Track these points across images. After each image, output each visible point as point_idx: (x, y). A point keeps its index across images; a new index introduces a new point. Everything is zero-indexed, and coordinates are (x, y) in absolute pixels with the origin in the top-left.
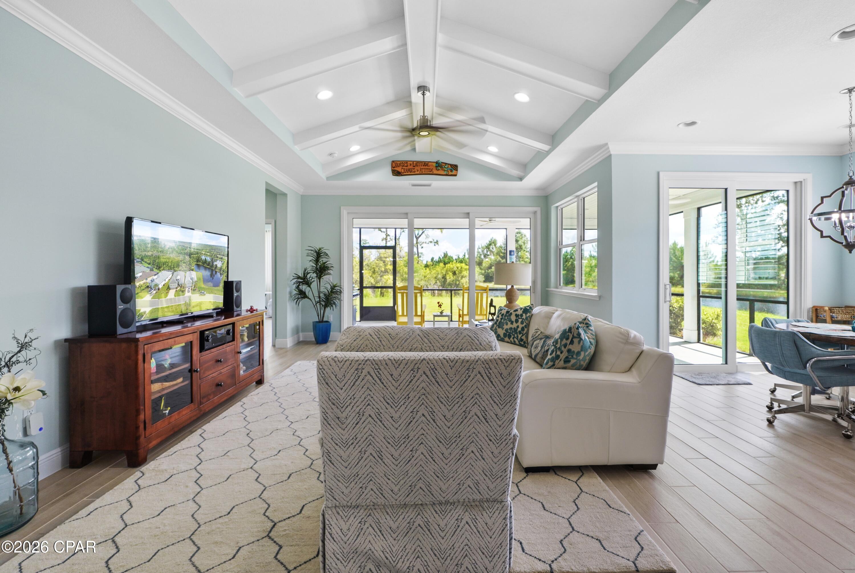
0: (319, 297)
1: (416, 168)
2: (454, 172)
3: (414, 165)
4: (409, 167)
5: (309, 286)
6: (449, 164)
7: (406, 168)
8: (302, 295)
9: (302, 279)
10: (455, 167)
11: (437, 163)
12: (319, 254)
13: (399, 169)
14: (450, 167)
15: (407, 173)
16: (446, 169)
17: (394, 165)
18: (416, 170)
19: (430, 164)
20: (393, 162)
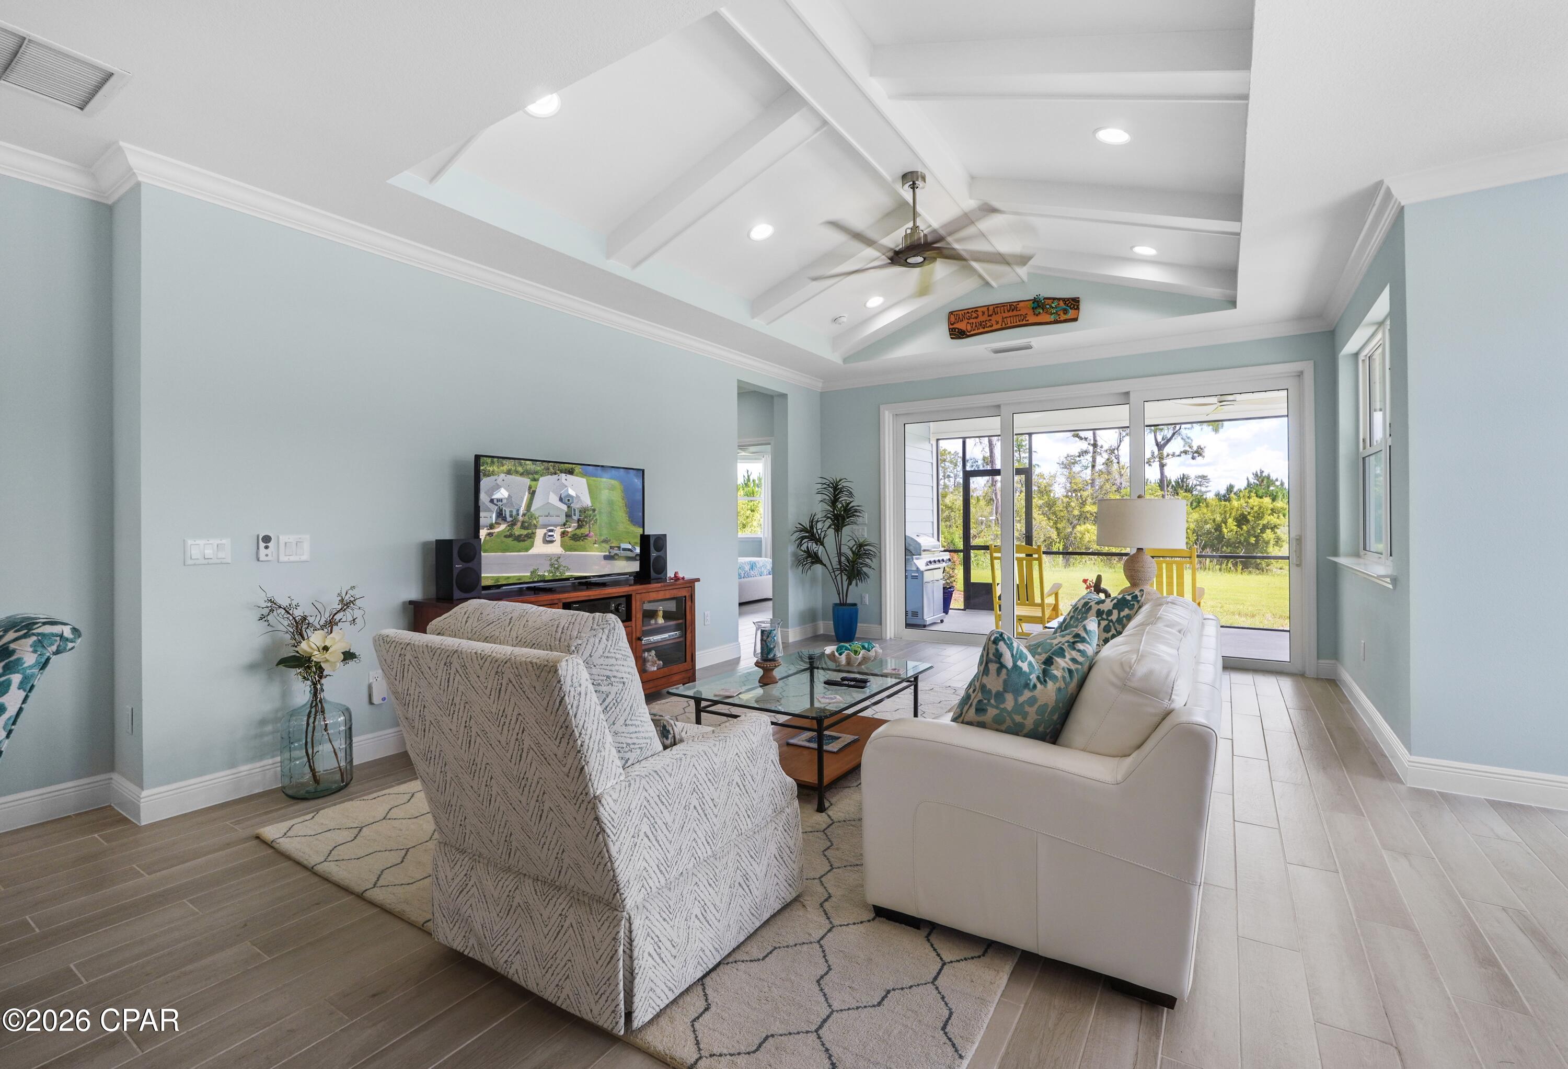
0: (840, 562)
1: (994, 318)
2: (1071, 313)
3: (991, 312)
4: (981, 319)
5: (822, 544)
6: (1059, 299)
7: (974, 321)
8: (815, 559)
9: (807, 532)
10: (1073, 304)
11: (1034, 300)
12: (836, 490)
13: (962, 326)
14: (1061, 303)
15: (976, 332)
16: (1054, 311)
17: (953, 319)
18: (993, 322)
19: (1021, 304)
20: (951, 313)
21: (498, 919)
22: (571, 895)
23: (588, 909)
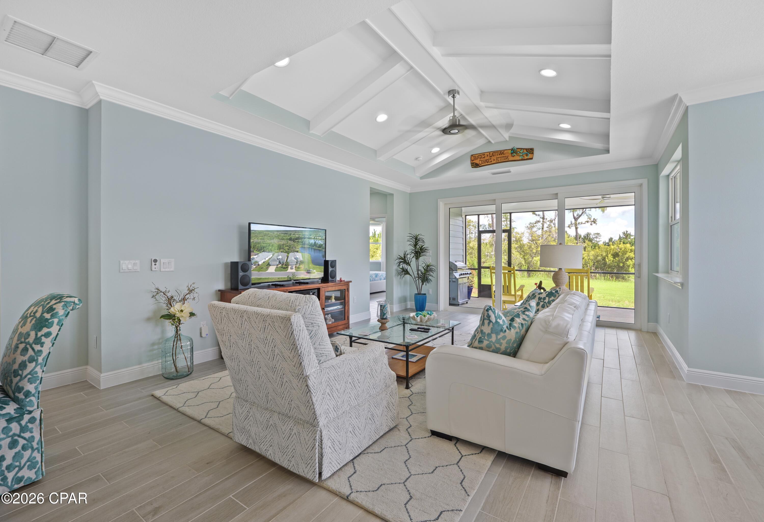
0: (418, 274)
1: (493, 158)
2: (530, 156)
3: (491, 155)
4: (486, 158)
5: (410, 265)
6: (524, 149)
7: (483, 159)
8: (406, 272)
9: (402, 259)
10: (531, 151)
11: (512, 150)
12: (416, 240)
13: (477, 161)
14: (525, 151)
15: (484, 164)
16: (521, 154)
17: (473, 158)
18: (492, 160)
19: (506, 151)
20: (472, 155)
21: (262, 431)
22: (295, 420)
23: (302, 426)
